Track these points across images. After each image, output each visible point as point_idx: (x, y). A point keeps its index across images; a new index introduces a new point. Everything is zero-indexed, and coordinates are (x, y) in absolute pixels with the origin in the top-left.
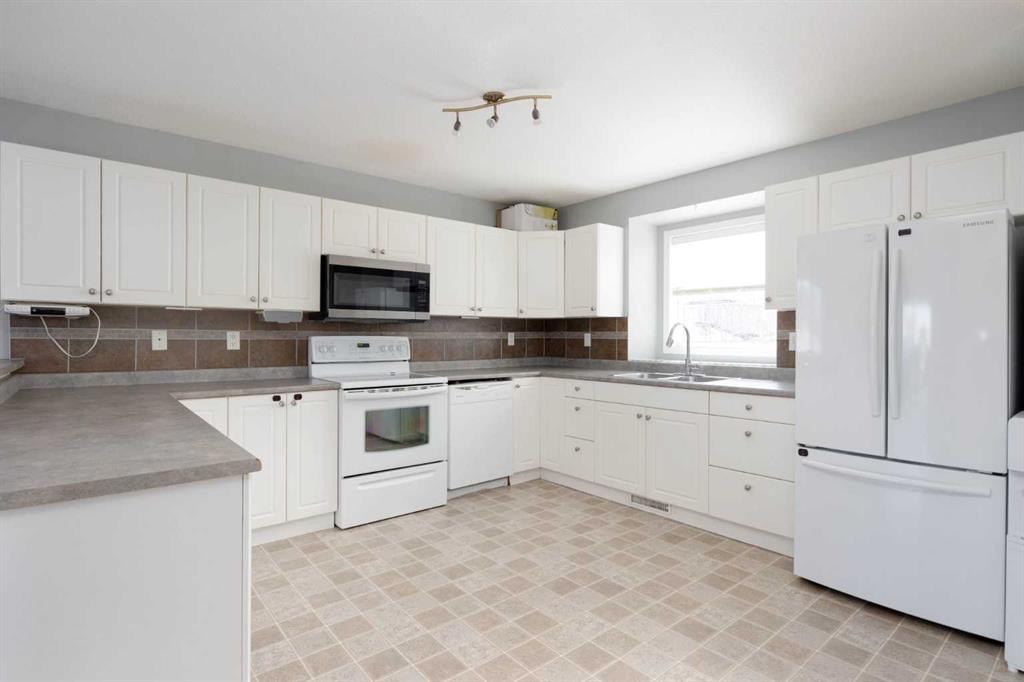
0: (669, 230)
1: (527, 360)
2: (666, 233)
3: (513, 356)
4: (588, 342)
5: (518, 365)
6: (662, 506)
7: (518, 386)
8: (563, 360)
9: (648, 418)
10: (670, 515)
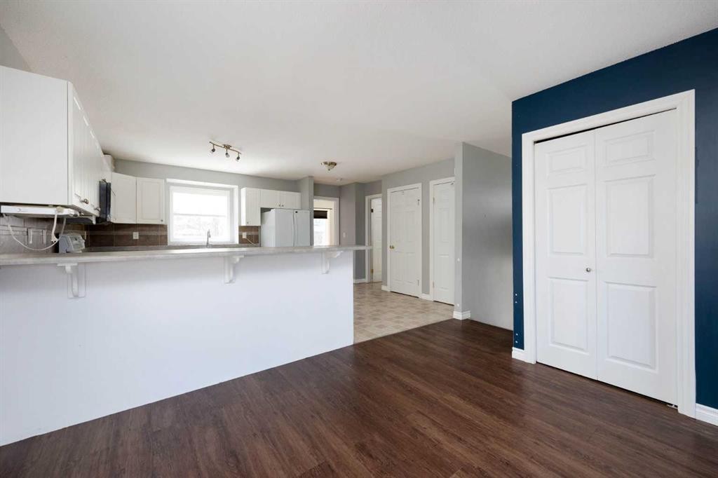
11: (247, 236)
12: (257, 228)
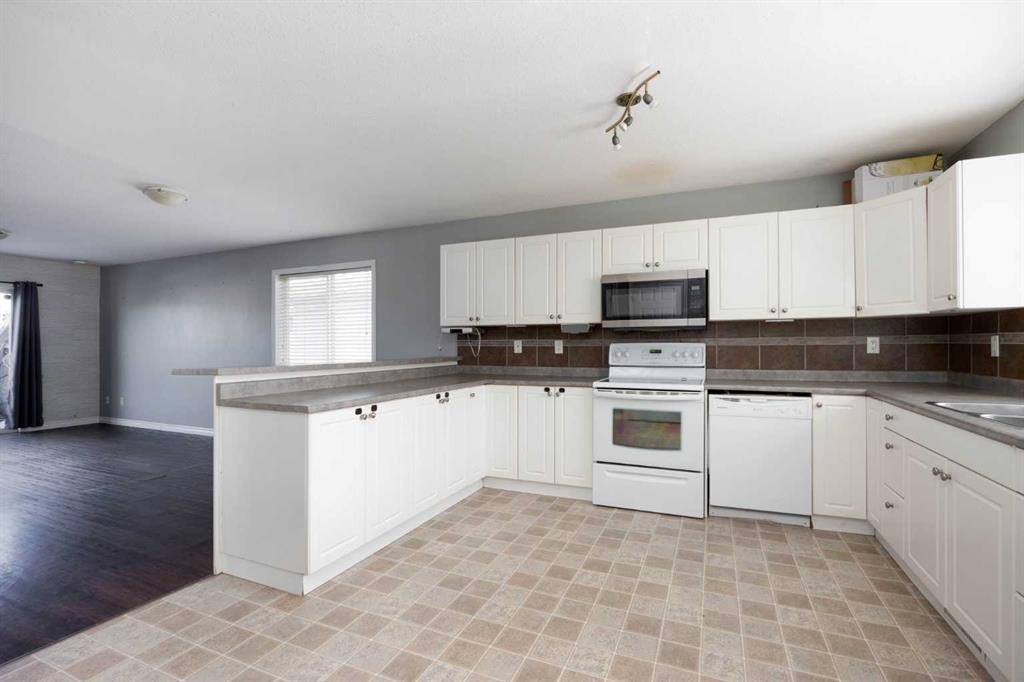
4: (996, 351)
7: (819, 405)
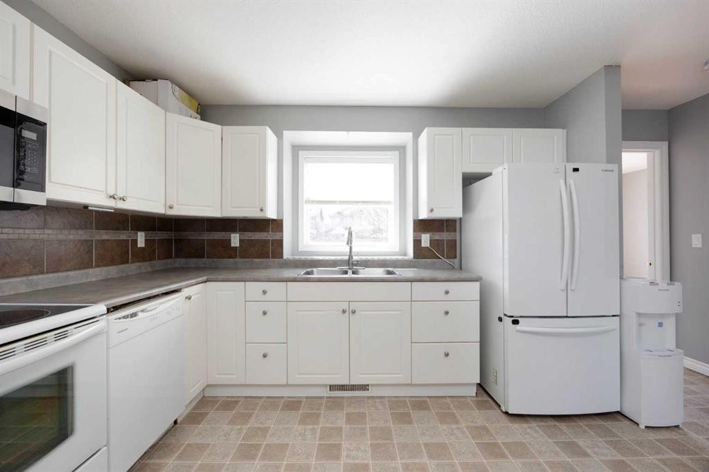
0: (303, 150)
1: (158, 264)
2: (301, 153)
3: (144, 260)
5: (149, 269)
6: (364, 387)
7: (189, 298)
8: (205, 260)
9: (354, 312)
10: (372, 392)
11: (431, 241)
12: (448, 225)
